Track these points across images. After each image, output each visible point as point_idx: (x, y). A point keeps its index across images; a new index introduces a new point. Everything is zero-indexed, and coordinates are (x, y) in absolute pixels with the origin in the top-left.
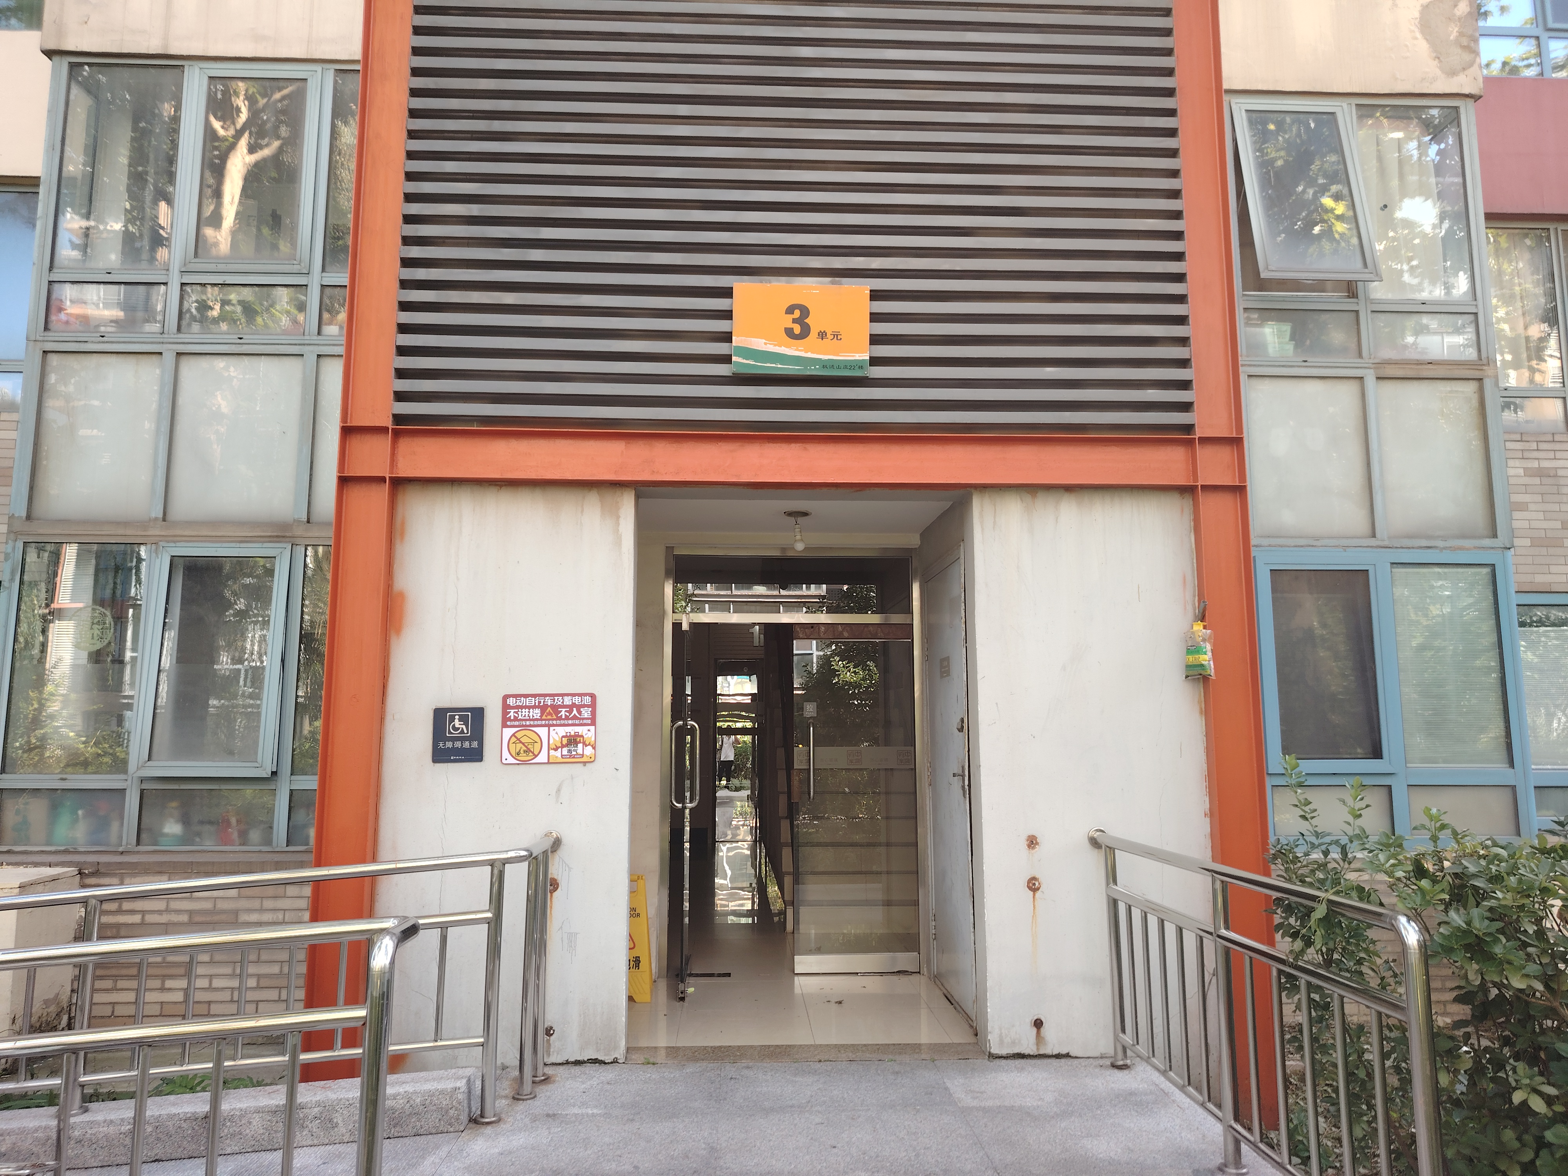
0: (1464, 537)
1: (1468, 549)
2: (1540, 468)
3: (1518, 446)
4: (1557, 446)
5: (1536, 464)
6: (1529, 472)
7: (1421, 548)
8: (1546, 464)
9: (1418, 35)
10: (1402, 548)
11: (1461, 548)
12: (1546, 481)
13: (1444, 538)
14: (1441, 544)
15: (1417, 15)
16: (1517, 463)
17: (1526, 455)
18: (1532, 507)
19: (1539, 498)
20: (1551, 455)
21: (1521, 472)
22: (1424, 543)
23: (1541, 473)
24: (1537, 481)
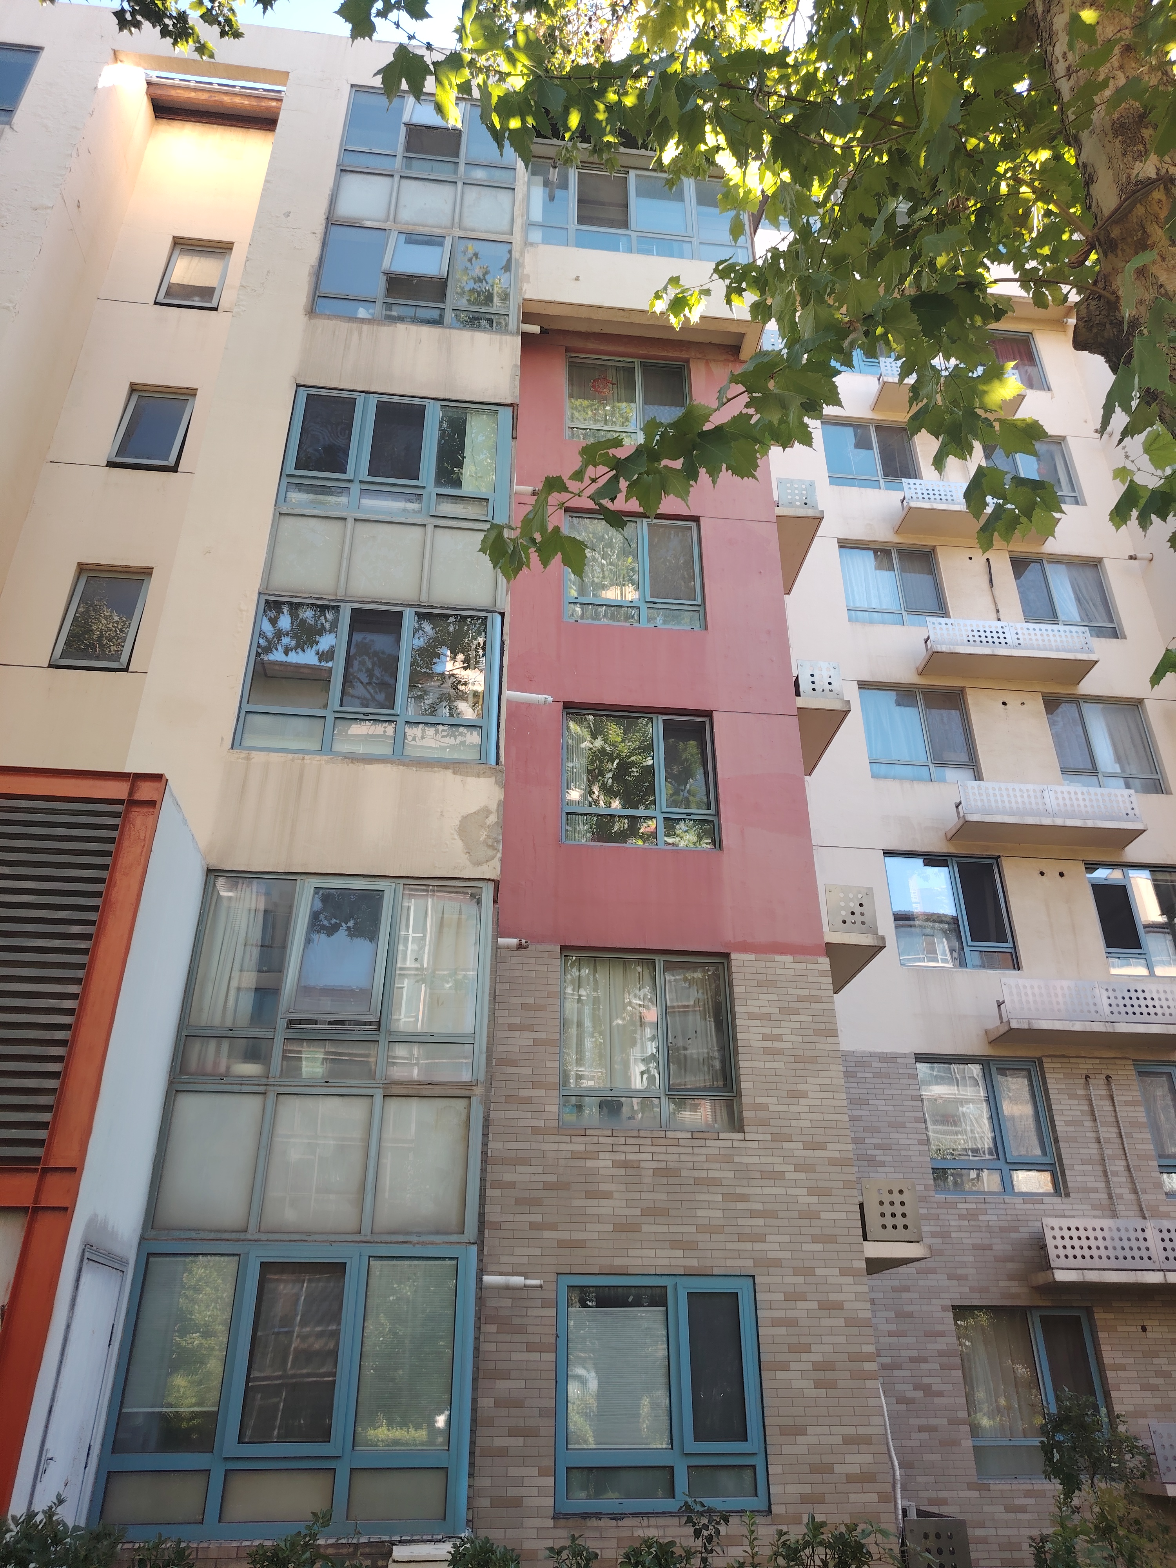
0: (437, 1233)
1: (437, 1244)
2: (626, 1161)
3: (609, 1140)
4: (642, 1141)
5: (622, 1157)
6: (616, 1164)
7: (398, 1243)
8: (631, 1157)
9: (456, 837)
10: (381, 1242)
11: (432, 1243)
12: (630, 1171)
13: (419, 1234)
14: (415, 1239)
15: (458, 823)
16: (607, 1156)
17: (615, 1148)
18: (616, 1195)
19: (622, 1187)
20: (636, 1149)
21: (610, 1163)
22: (401, 1238)
23: (626, 1165)
24: (622, 1171)
